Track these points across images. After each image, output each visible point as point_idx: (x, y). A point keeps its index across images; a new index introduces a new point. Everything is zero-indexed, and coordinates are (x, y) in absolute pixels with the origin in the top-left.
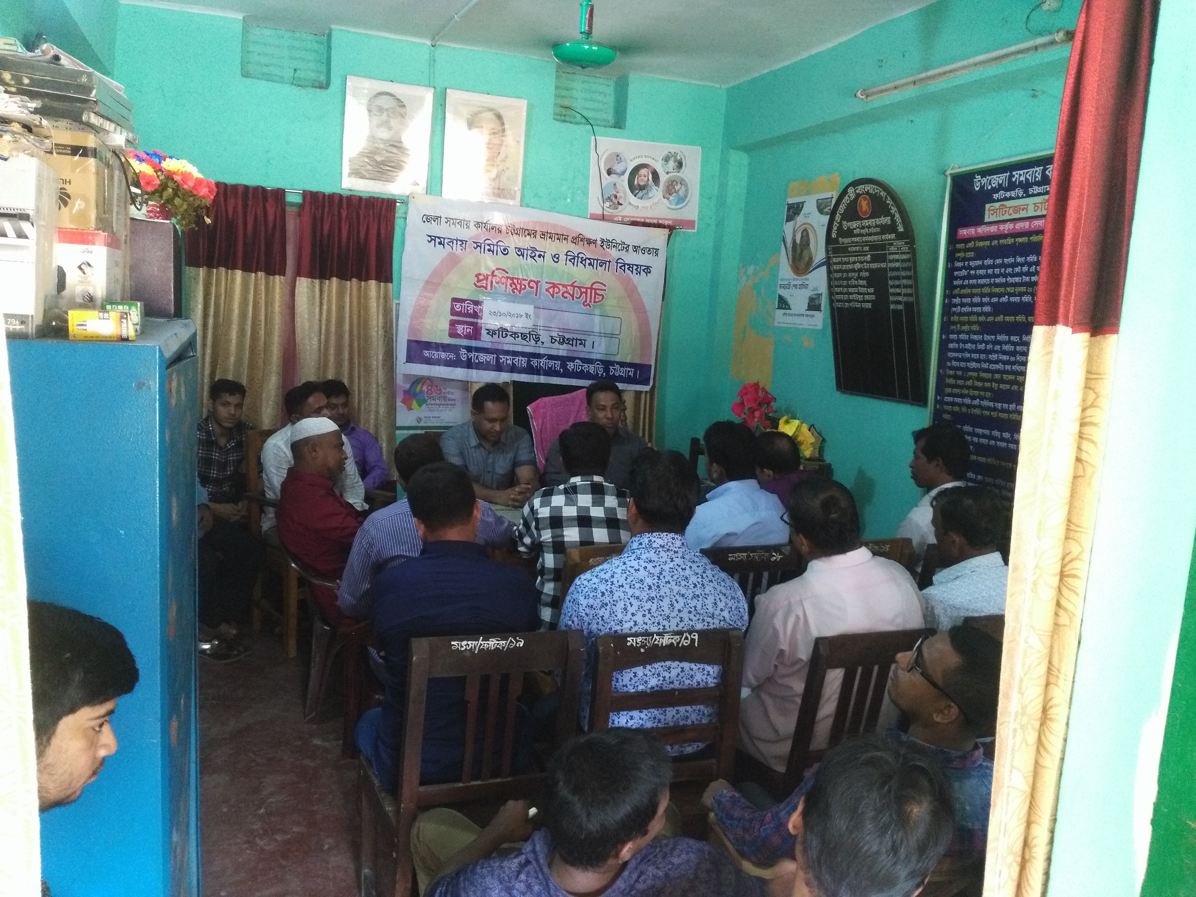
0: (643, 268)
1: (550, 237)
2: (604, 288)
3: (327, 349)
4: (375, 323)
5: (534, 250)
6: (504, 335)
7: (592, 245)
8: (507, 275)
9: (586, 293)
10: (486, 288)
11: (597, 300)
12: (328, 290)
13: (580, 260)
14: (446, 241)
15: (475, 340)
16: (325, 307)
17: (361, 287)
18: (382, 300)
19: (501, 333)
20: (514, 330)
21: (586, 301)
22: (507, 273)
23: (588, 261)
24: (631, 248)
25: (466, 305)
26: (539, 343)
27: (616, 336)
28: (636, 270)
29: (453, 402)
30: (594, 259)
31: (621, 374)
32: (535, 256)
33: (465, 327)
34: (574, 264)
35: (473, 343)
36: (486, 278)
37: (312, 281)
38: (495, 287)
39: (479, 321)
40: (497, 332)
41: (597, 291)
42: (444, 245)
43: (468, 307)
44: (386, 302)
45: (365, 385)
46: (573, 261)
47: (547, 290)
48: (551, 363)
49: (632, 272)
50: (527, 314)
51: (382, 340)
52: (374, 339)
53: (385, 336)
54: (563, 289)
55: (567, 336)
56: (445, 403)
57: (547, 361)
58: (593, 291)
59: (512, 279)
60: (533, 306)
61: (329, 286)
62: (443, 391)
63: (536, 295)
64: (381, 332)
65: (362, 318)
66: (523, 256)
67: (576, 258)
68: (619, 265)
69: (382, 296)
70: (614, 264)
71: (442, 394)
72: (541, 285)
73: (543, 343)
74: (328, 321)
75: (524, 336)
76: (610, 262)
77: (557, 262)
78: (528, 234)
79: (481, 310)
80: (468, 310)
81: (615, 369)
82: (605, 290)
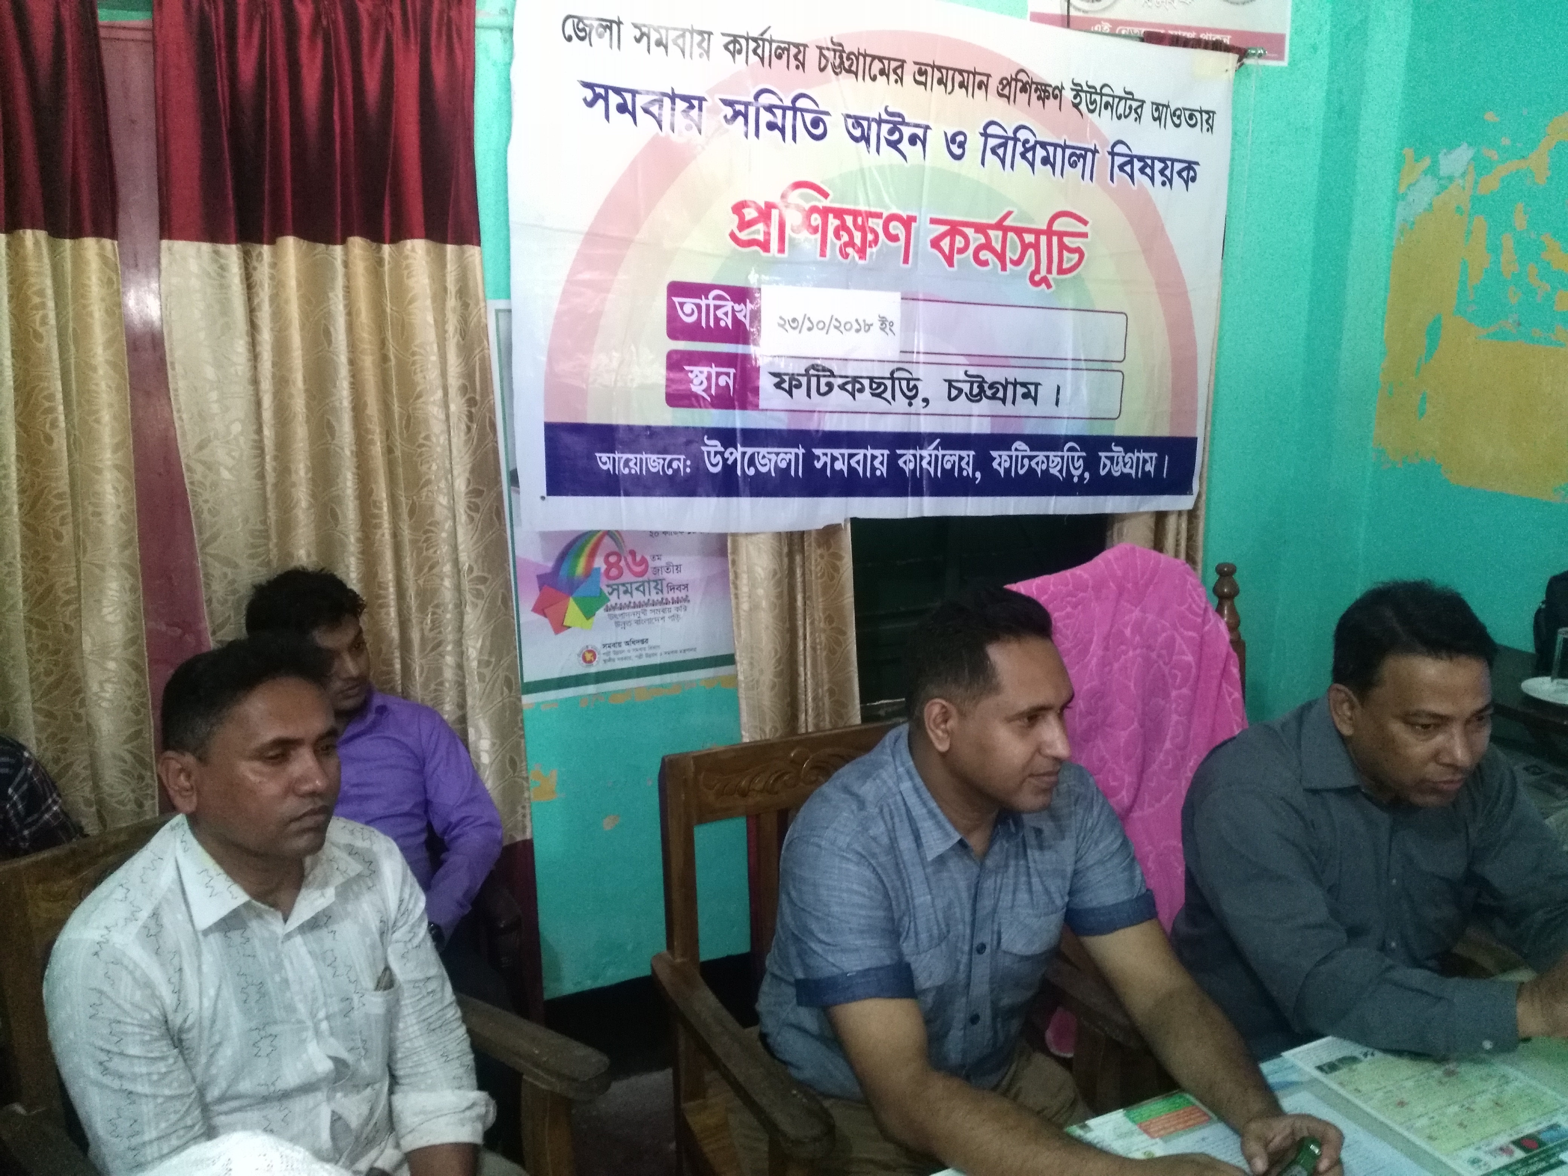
0: (1178, 166)
1: (940, 82)
2: (1081, 228)
3: (284, 470)
4: (433, 375)
5: (896, 122)
6: (824, 389)
7: (1051, 103)
8: (823, 203)
9: (1036, 246)
10: (765, 246)
11: (1066, 266)
12: (272, 278)
13: (1020, 148)
14: (641, 101)
15: (743, 407)
16: (266, 336)
17: (380, 262)
18: (452, 302)
19: (814, 381)
20: (852, 370)
21: (1037, 270)
22: (825, 195)
23: (1040, 153)
24: (1147, 110)
25: (712, 303)
26: (918, 402)
27: (1115, 366)
28: (1162, 172)
29: (681, 594)
30: (1056, 146)
31: (1127, 470)
32: (900, 140)
33: (714, 370)
34: (1003, 161)
35: (738, 419)
36: (765, 214)
37: (216, 252)
38: (791, 239)
39: (752, 350)
40: (804, 380)
41: (1067, 240)
42: (633, 115)
43: (717, 307)
44: (465, 306)
45: (419, 570)
46: (1001, 151)
47: (935, 243)
48: (950, 458)
49: (1152, 179)
50: (883, 321)
51: (463, 427)
52: (437, 427)
53: (470, 417)
54: (977, 239)
55: (991, 375)
56: (658, 597)
57: (940, 453)
58: (1055, 240)
59: (839, 213)
60: (897, 296)
61: (274, 265)
62: (652, 564)
63: (906, 261)
64: (457, 406)
65: (393, 362)
66: (868, 141)
67: (1011, 144)
68: (1119, 160)
69: (452, 286)
70: (1103, 157)
71: (650, 575)
72: (918, 230)
73: (926, 400)
74: (281, 382)
75: (878, 387)
76: (1095, 152)
77: (959, 158)
78: (882, 72)
79: (755, 316)
80: (717, 320)
81: (1111, 459)
82: (1084, 235)
